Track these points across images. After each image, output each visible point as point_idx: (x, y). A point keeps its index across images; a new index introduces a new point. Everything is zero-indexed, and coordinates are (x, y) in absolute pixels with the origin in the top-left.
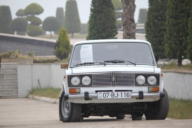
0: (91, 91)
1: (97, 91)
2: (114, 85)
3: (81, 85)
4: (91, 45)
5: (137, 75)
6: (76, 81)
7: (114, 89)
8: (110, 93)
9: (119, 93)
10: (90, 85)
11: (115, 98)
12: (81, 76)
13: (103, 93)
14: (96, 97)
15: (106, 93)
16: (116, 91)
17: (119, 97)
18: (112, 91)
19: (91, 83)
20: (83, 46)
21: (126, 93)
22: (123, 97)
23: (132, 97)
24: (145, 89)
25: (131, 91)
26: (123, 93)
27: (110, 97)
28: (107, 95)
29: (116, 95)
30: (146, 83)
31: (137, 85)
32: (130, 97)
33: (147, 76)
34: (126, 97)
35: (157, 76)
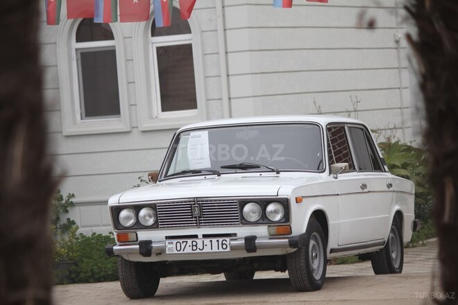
0: (157, 237)
1: (167, 238)
2: (198, 225)
3: (138, 225)
4: (206, 133)
5: (243, 203)
6: (128, 218)
7: (200, 232)
8: (190, 241)
9: (207, 241)
10: (155, 226)
11: (198, 251)
12: (137, 208)
13: (175, 241)
15: (181, 241)
16: (205, 236)
17: (207, 249)
18: (196, 236)
19: (156, 222)
20: (192, 134)
21: (221, 240)
22: (215, 249)
23: (233, 248)
24: (261, 231)
25: (235, 235)
26: (214, 240)
27: (188, 250)
28: (183, 246)
29: (200, 246)
30: (264, 219)
31: (244, 222)
32: (228, 249)
33: (263, 203)
34: (221, 250)
35: (285, 203)
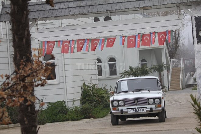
0: (124, 108)
1: (127, 109)
2: (136, 105)
3: (119, 105)
4: (126, 81)
5: (149, 99)
6: (116, 104)
7: (136, 107)
8: (135, 109)
9: (139, 109)
10: (124, 106)
11: (137, 112)
12: (118, 101)
13: (130, 109)
14: (127, 112)
15: (132, 109)
16: (138, 108)
17: (140, 111)
18: (135, 108)
19: (124, 104)
20: (122, 81)
21: (143, 109)
22: (142, 111)
23: (147, 111)
24: (153, 106)
25: (146, 107)
26: (141, 109)
27: (134, 112)
28: (133, 111)
29: (137, 111)
30: (154, 103)
31: (149, 104)
32: (145, 111)
33: (154, 99)
34: (143, 111)
35: (160, 99)
